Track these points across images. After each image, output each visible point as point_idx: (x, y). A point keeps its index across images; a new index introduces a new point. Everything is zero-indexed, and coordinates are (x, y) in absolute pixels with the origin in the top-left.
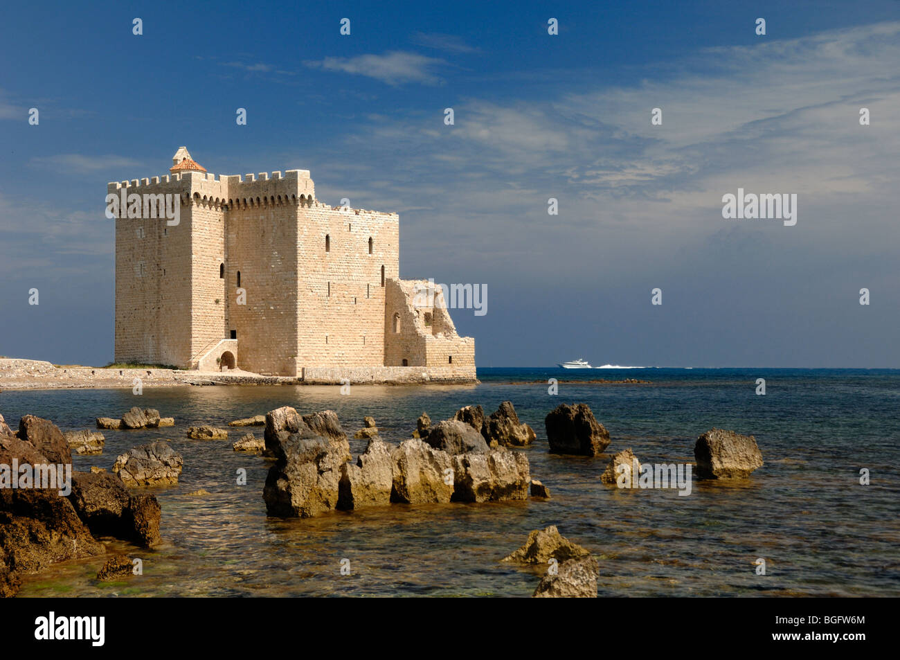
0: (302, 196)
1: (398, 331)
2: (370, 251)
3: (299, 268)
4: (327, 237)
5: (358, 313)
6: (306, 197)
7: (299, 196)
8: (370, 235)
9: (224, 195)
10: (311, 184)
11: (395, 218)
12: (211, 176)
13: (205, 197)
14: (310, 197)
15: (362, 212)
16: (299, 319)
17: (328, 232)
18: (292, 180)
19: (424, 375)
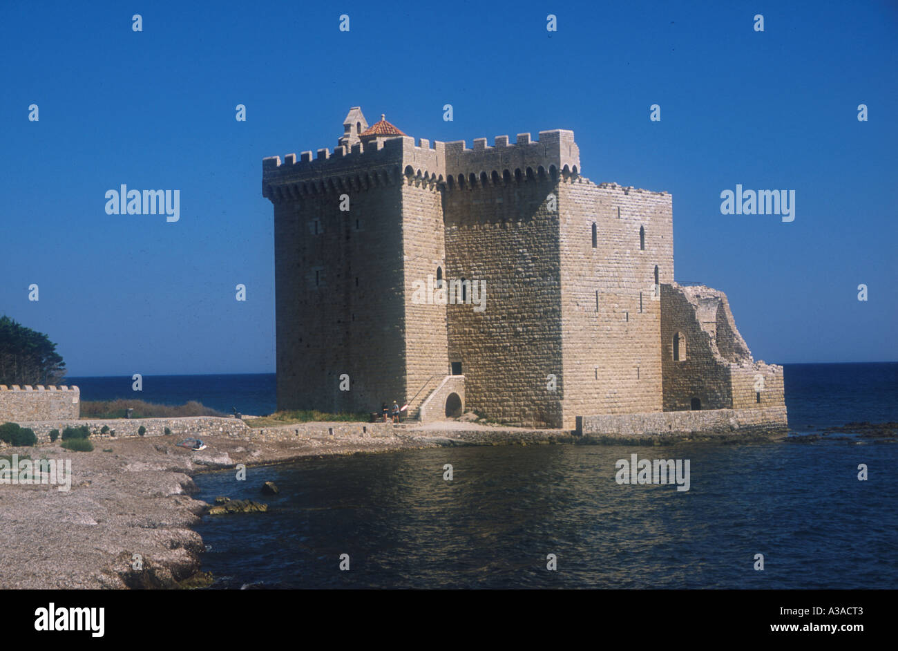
0: (566, 167)
1: (683, 357)
2: (642, 248)
3: (562, 272)
4: (594, 227)
5: (631, 334)
6: (571, 170)
7: (562, 168)
8: (642, 222)
9: (441, 171)
10: (576, 150)
11: (668, 199)
12: (425, 141)
13: (419, 172)
14: (575, 168)
15: (632, 191)
16: (564, 345)
17: (595, 220)
18: (552, 144)
19: (732, 421)
